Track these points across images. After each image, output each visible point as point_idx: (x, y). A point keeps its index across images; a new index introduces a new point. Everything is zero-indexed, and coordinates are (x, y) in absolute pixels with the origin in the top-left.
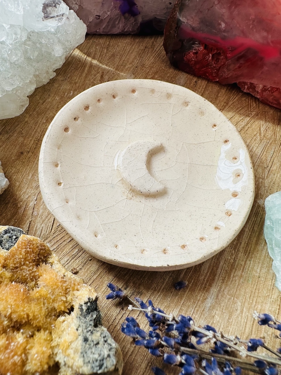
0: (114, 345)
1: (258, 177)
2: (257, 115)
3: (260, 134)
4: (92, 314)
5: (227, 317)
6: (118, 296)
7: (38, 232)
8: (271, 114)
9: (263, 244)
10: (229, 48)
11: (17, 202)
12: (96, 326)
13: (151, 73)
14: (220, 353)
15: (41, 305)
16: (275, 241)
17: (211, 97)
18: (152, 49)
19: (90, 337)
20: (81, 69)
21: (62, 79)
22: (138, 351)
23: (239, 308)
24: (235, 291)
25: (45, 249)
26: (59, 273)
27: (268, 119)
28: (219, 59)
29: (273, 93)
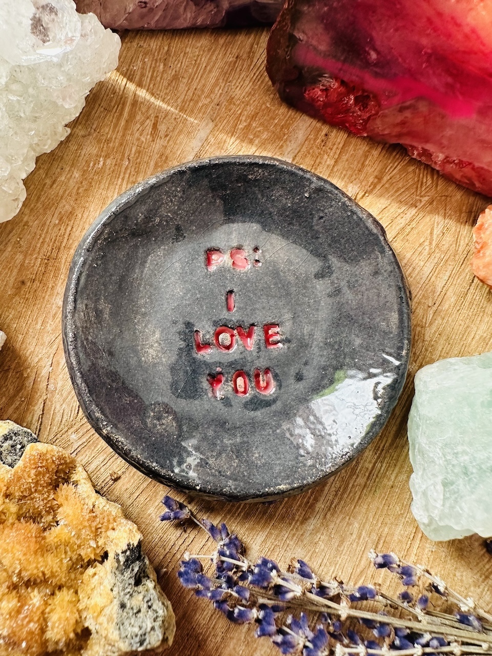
1: (414, 323)
2: (431, 203)
3: (431, 243)
4: (133, 567)
5: (336, 544)
7: (58, 418)
8: (457, 201)
10: (384, 92)
11: (22, 368)
12: (138, 582)
15: (61, 555)
16: (419, 446)
17: (352, 166)
18: (249, 61)
19: (128, 602)
20: (117, 109)
21: (82, 133)
23: (355, 532)
24: (352, 508)
25: (66, 463)
26: (87, 501)
27: (450, 212)
28: (367, 105)
29: (463, 169)
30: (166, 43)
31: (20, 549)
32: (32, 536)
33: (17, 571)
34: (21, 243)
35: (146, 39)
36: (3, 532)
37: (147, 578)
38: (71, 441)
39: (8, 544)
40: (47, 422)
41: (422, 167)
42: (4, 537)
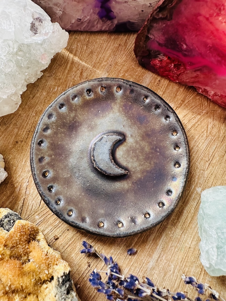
1: (200, 169)
2: (207, 113)
3: (207, 132)
4: (66, 285)
5: (163, 276)
7: (30, 208)
8: (219, 113)
10: (188, 63)
12: (68, 293)
13: (122, 72)
15: (31, 277)
16: (204, 228)
17: (171, 95)
18: (125, 47)
20: (64, 65)
21: (48, 75)
23: (172, 269)
24: (171, 258)
25: (34, 230)
26: (44, 249)
27: (216, 118)
28: (179, 68)
29: (223, 99)
30: (88, 37)
31: (11, 273)
32: (17, 267)
33: (9, 285)
34: (17, 123)
35: (78, 35)
36: (3, 264)
37: (72, 291)
38: (36, 219)
39: (5, 270)
40: (25, 209)
41: (203, 97)
42: (3, 267)
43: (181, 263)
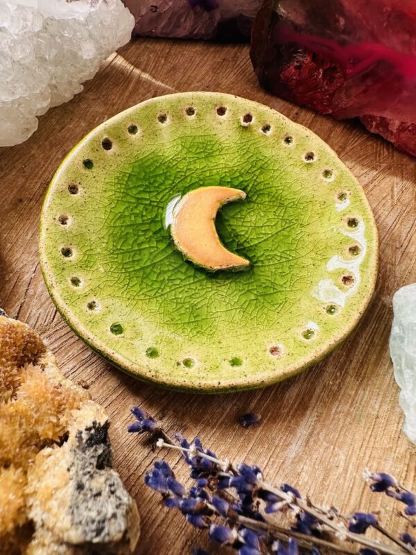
0: (126, 498)
1: (385, 261)
2: (390, 169)
3: (392, 198)
4: (96, 448)
5: (321, 477)
6: (146, 428)
7: (33, 321)
8: (411, 169)
9: (387, 365)
10: (350, 60)
11: (5, 273)
12: (100, 466)
14: (304, 533)
15: (14, 426)
16: (406, 359)
18: (233, 62)
19: (87, 482)
20: (123, 84)
22: (172, 520)
23: (342, 464)
24: (337, 436)
25: (35, 342)
26: (52, 380)
27: (406, 176)
28: (334, 78)
30: (168, 47)
34: (25, 169)
35: (152, 43)
41: (379, 143)
43: (360, 450)
